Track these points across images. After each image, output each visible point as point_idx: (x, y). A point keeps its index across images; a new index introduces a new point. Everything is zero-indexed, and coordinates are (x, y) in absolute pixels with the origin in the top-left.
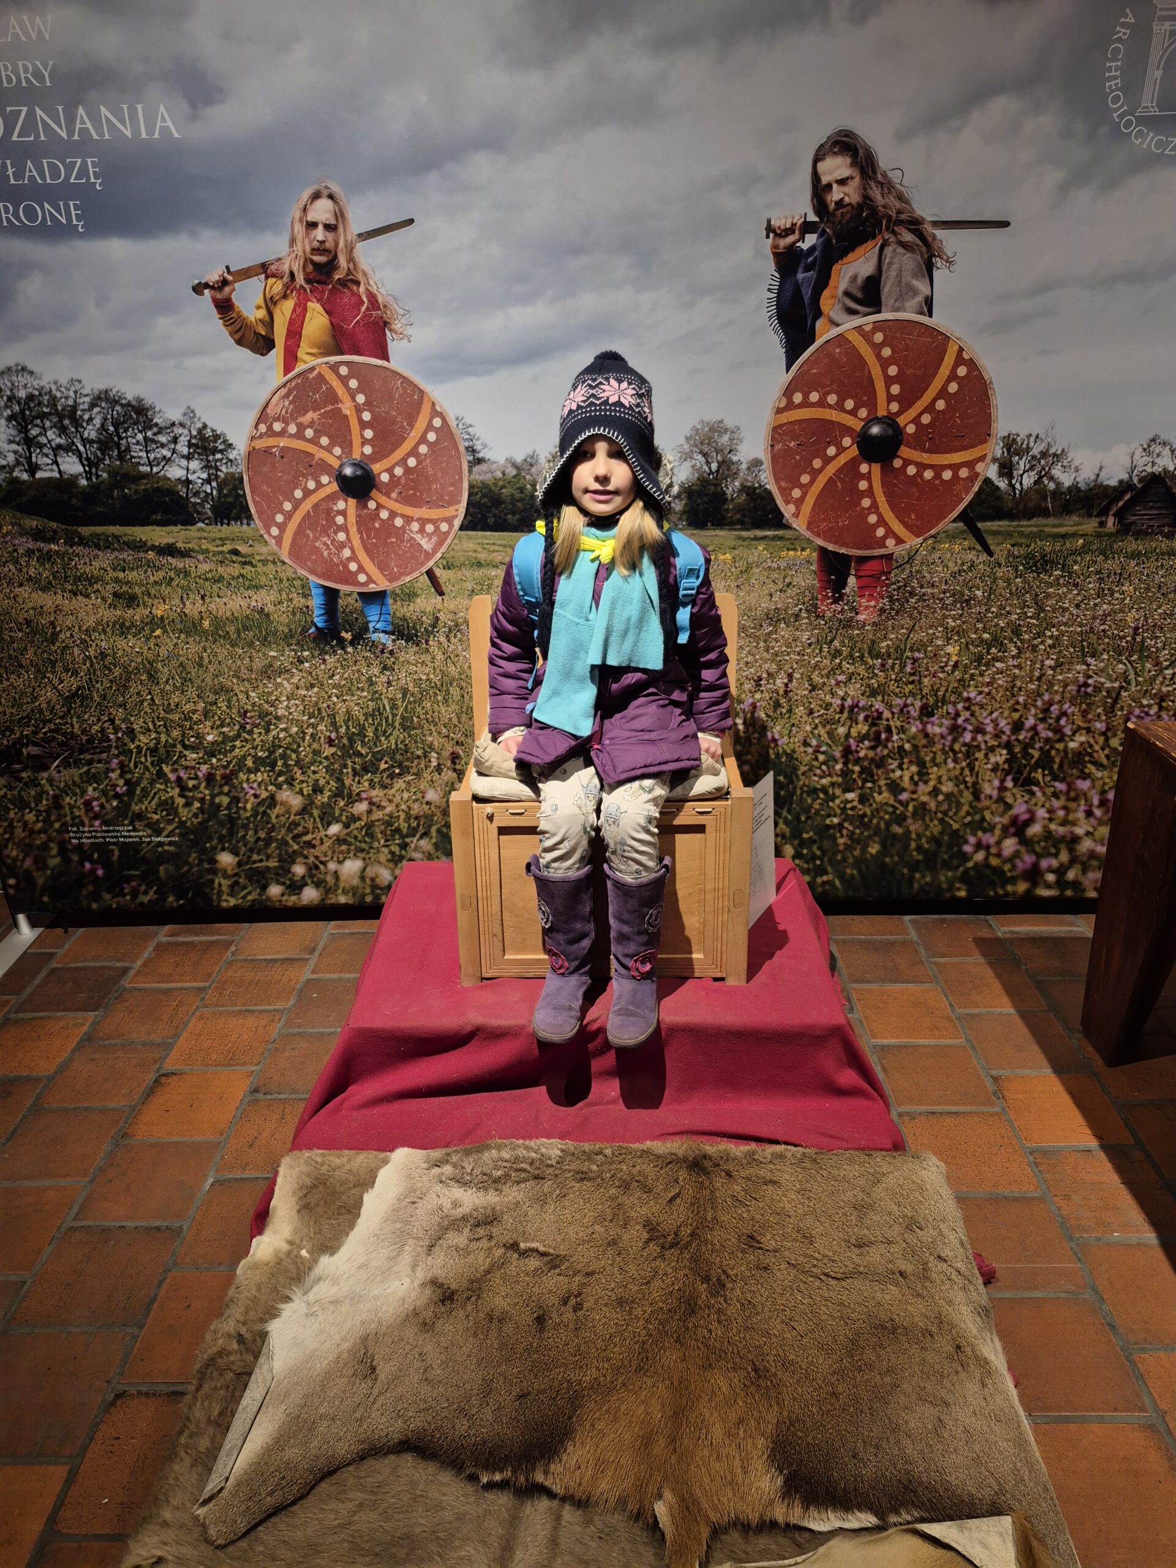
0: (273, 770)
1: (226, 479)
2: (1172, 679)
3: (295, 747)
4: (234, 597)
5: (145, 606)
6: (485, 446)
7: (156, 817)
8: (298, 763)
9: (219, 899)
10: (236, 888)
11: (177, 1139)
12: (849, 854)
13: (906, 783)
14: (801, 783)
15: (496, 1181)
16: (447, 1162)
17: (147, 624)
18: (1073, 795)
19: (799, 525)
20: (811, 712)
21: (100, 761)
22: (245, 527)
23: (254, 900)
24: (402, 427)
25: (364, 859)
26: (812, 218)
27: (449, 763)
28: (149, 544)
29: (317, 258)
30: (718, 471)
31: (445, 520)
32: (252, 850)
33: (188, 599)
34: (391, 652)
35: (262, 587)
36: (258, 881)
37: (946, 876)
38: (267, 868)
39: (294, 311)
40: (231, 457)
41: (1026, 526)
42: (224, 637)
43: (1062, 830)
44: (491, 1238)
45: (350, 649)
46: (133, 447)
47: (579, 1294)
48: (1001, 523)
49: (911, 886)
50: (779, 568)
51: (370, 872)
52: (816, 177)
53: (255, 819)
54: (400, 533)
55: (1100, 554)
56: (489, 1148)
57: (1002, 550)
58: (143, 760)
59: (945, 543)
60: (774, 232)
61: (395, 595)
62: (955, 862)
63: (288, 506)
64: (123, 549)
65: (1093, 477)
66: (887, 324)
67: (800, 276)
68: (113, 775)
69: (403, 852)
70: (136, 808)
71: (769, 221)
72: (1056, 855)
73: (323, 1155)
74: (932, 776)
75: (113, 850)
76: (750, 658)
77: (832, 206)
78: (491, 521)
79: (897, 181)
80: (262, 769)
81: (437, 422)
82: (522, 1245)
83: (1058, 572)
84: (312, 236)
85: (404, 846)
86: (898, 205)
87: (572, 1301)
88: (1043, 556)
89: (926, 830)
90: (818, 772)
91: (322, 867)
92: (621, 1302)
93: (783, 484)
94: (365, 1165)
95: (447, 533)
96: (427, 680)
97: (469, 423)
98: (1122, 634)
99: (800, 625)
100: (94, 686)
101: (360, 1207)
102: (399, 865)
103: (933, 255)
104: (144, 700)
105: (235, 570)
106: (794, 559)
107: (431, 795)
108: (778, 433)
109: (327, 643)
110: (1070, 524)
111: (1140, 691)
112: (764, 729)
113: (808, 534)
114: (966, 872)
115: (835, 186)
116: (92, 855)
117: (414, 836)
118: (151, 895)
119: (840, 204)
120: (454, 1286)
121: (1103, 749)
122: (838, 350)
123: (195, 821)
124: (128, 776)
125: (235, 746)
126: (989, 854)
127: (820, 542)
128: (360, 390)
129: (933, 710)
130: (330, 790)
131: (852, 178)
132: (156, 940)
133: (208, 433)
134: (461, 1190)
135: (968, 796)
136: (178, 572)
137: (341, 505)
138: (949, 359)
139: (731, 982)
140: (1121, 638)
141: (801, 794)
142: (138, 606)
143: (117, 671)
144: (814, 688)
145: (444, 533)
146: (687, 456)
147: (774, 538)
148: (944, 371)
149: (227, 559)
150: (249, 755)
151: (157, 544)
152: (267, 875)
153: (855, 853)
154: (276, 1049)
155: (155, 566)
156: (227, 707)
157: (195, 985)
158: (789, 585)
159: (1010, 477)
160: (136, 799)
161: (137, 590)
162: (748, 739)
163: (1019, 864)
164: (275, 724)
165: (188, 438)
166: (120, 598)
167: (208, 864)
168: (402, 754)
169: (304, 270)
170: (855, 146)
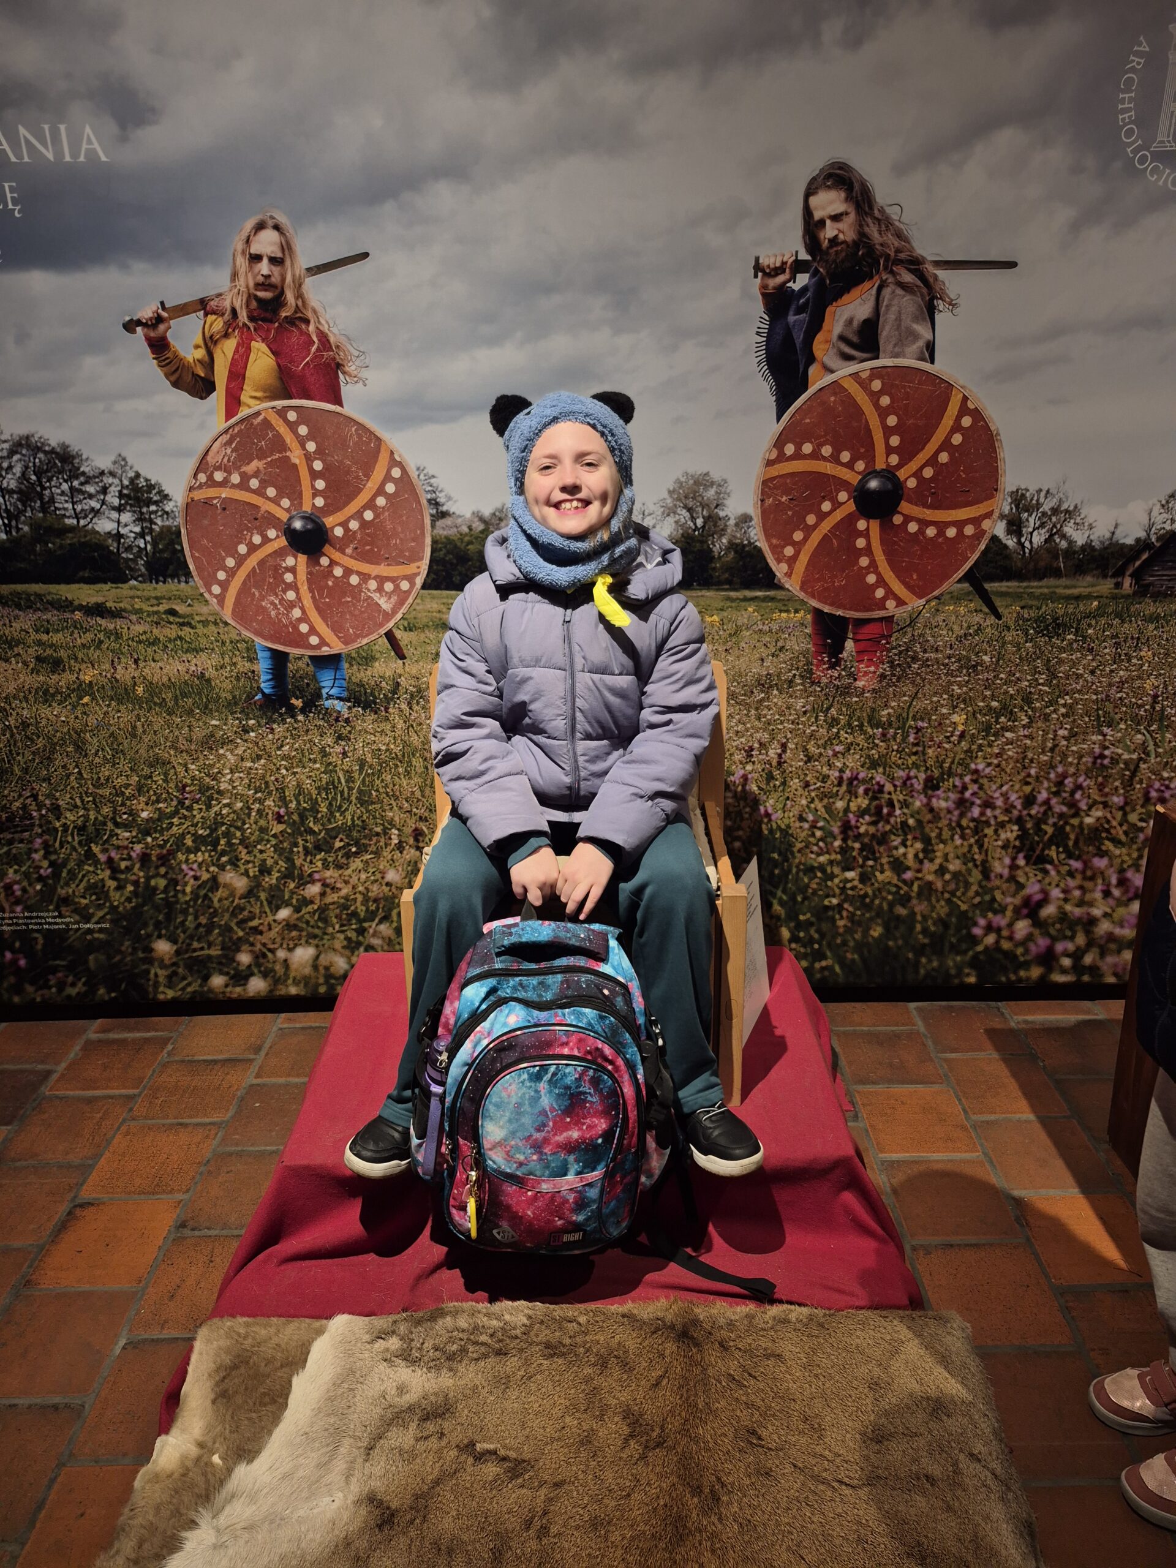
0: (215, 850)
1: (161, 532)
3: (239, 824)
4: (171, 660)
5: (71, 671)
6: (449, 498)
7: (84, 901)
8: (243, 841)
9: (156, 992)
10: (174, 979)
11: (87, 1287)
12: (849, 938)
13: (910, 861)
14: (797, 861)
15: (451, 1358)
16: (394, 1332)
17: (74, 690)
18: (1090, 875)
19: (793, 585)
20: (807, 785)
21: (21, 841)
22: (183, 584)
23: (195, 992)
24: (358, 477)
25: (317, 946)
26: (804, 256)
27: (411, 841)
28: (76, 603)
29: (261, 294)
30: (703, 527)
31: (407, 577)
32: (191, 937)
33: (119, 663)
34: (347, 721)
35: (202, 650)
36: (199, 971)
37: (955, 961)
38: (209, 957)
39: (236, 351)
40: (167, 509)
41: (1037, 587)
42: (160, 705)
43: (1078, 911)
44: (442, 1435)
45: (300, 718)
46: (58, 498)
47: (545, 1513)
48: (1009, 584)
49: (917, 972)
50: (770, 631)
51: (324, 960)
52: (807, 212)
53: (195, 902)
54: (357, 590)
55: (1116, 616)
56: (441, 1313)
57: (1010, 612)
58: (70, 839)
59: (949, 605)
60: (763, 271)
61: (350, 659)
62: (964, 946)
63: (230, 562)
64: (46, 609)
65: (1108, 535)
66: (885, 370)
67: (792, 318)
68: (36, 856)
69: (361, 938)
70: (62, 892)
71: (757, 259)
72: (1072, 938)
73: (247, 1325)
74: (938, 854)
75: (36, 939)
76: (740, 727)
77: (826, 244)
78: (455, 579)
79: (895, 217)
80: (203, 849)
81: (396, 473)
82: (478, 1447)
83: (1072, 636)
84: (256, 270)
85: (361, 931)
86: (896, 243)
87: (537, 1523)
88: (1055, 620)
89: (933, 911)
90: (815, 848)
91: (270, 955)
92: (595, 1524)
93: (774, 541)
94: (295, 1337)
95: (408, 592)
96: (387, 750)
97: (431, 473)
98: (1140, 702)
99: (794, 692)
100: (14, 759)
101: (287, 1396)
102: (356, 953)
103: (934, 298)
104: (70, 774)
105: (172, 632)
106: (787, 622)
107: (392, 876)
108: (768, 487)
109: (276, 711)
110: (1084, 585)
111: (1159, 763)
112: (755, 802)
113: (802, 595)
114: (976, 957)
115: (828, 222)
116: (13, 943)
117: (373, 920)
118: (80, 987)
119: (834, 241)
120: (394, 1505)
121: (1121, 825)
122: (832, 399)
123: (128, 906)
124: (53, 857)
125: (172, 824)
126: (1000, 937)
127: (814, 603)
128: (311, 436)
129: (938, 783)
130: (279, 871)
131: (847, 214)
132: (84, 1037)
133: (142, 483)
134: (409, 1370)
135: (976, 876)
136: (108, 633)
137: (290, 561)
138: (953, 408)
140: (1140, 707)
141: (797, 873)
142: (64, 671)
143: (40, 743)
144: (809, 759)
145: (405, 592)
146: (670, 511)
147: (765, 599)
148: (948, 422)
149: (162, 619)
150: (189, 833)
151: (84, 604)
152: (209, 965)
153: (856, 936)
154: (209, 1172)
155: (82, 627)
156: (164, 781)
157: (124, 1092)
158: (781, 649)
159: (1019, 534)
160: (62, 883)
161: (63, 654)
162: (740, 813)
163: (1033, 948)
164: (217, 799)
165: (119, 488)
166: (44, 662)
167: (143, 952)
168: (359, 831)
169: (247, 306)
170: (850, 179)
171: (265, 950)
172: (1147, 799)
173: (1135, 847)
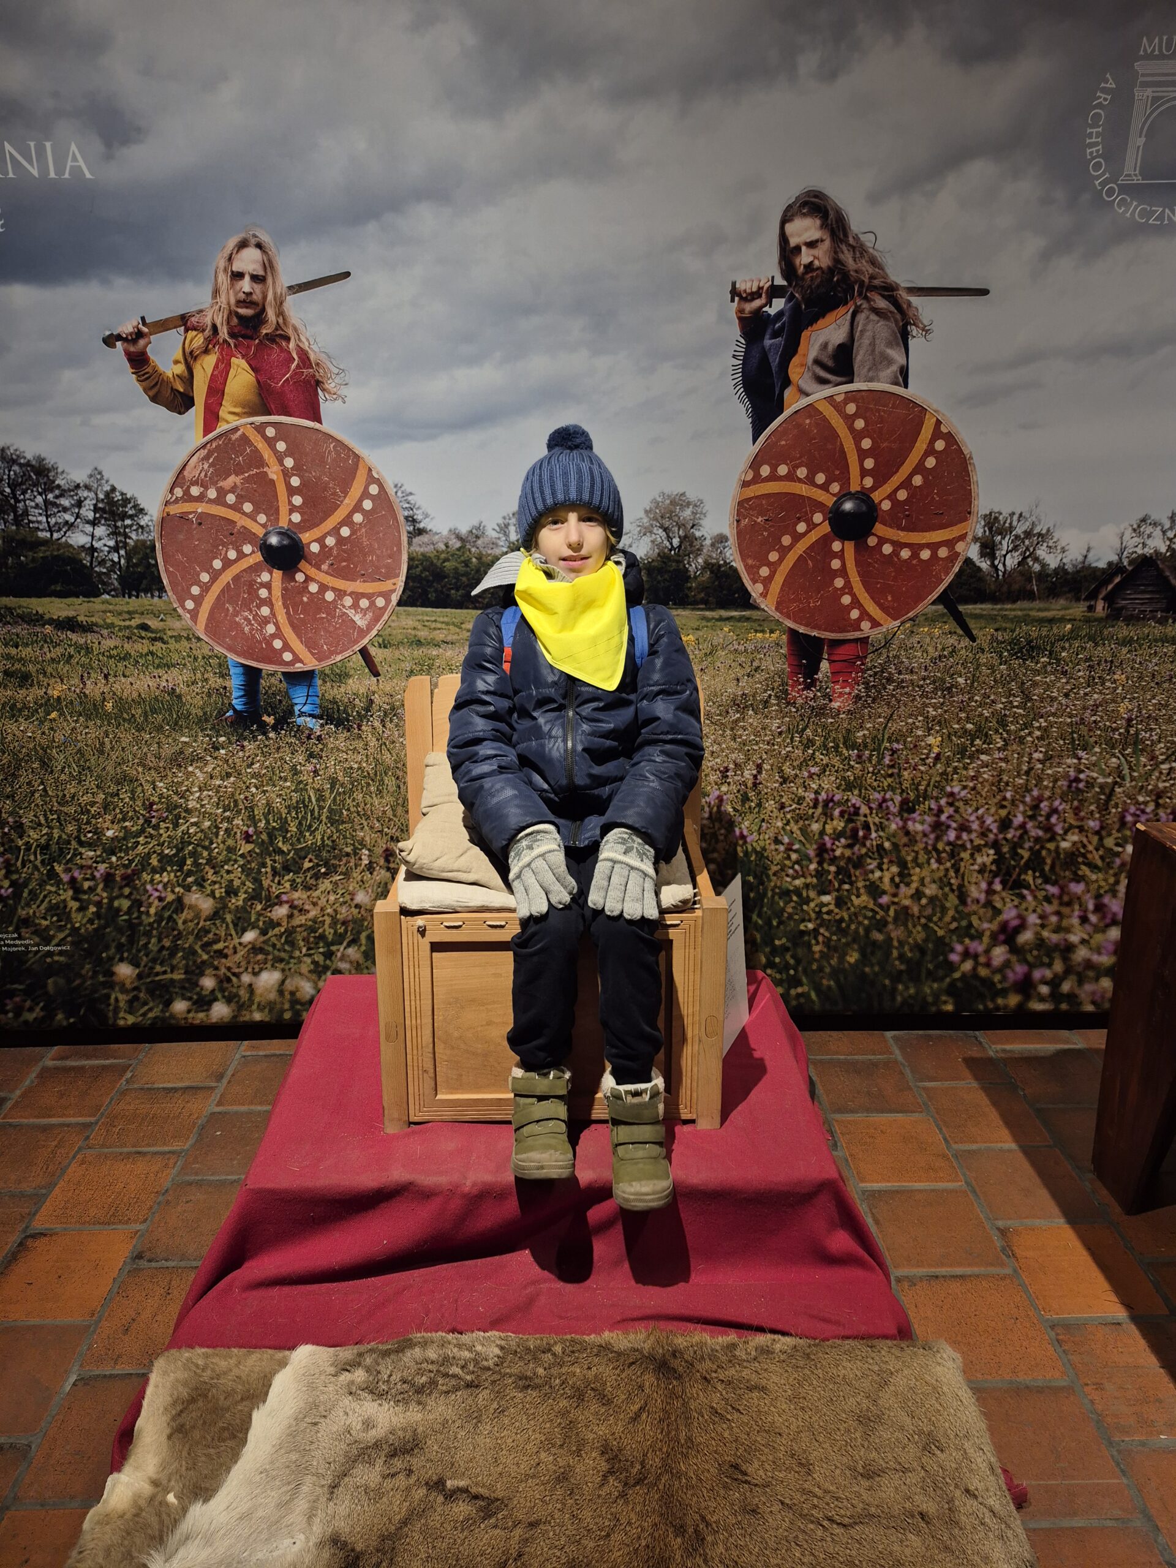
0: (181, 870)
1: (135, 547)
2: (1168, 774)
3: (207, 843)
4: (142, 676)
5: (40, 686)
6: (427, 516)
7: (45, 923)
8: (210, 861)
9: (116, 1018)
10: (135, 1004)
11: (37, 1321)
12: (826, 964)
13: (886, 885)
14: (772, 884)
15: (420, 1390)
16: (359, 1364)
17: (41, 705)
18: (1067, 901)
19: (768, 605)
20: (782, 807)
22: (156, 599)
23: (156, 1018)
24: (334, 494)
25: (283, 970)
26: (780, 281)
27: (382, 862)
29: (242, 311)
30: (680, 547)
31: (382, 594)
32: (154, 961)
33: (89, 678)
34: (319, 738)
35: (174, 666)
36: (161, 996)
37: (931, 988)
38: (172, 981)
39: (216, 366)
40: (142, 523)
41: (1011, 610)
42: (129, 721)
43: (1055, 938)
44: (410, 1472)
45: (272, 735)
46: (32, 511)
47: (520, 1555)
48: (983, 606)
49: (893, 999)
50: (746, 651)
51: (289, 985)
52: (783, 238)
53: (159, 925)
54: (331, 607)
55: (1090, 640)
56: (410, 1344)
57: (984, 634)
58: (32, 858)
59: (924, 626)
60: (740, 295)
61: (324, 676)
62: (941, 973)
63: (205, 577)
64: (16, 623)
65: (1080, 558)
66: (859, 394)
67: (768, 342)
69: (328, 962)
70: (22, 913)
71: (734, 284)
72: (1050, 965)
73: (206, 1356)
74: (915, 878)
76: (715, 748)
77: (801, 270)
78: (432, 596)
79: (869, 245)
80: (169, 869)
81: (374, 489)
82: (449, 1483)
83: (1045, 659)
84: (238, 288)
85: (329, 955)
88: (1029, 642)
89: (909, 937)
90: (791, 871)
91: (234, 979)
93: (750, 562)
94: (257, 1369)
95: (384, 609)
96: (359, 768)
97: (409, 490)
98: (1114, 725)
99: (770, 712)
101: (247, 1430)
102: (323, 977)
103: (907, 323)
104: (35, 791)
105: (143, 647)
106: (762, 642)
107: (361, 897)
108: (744, 507)
109: (247, 728)
110: (1057, 608)
111: (1135, 787)
112: (731, 824)
113: (777, 615)
114: (953, 984)
115: (804, 249)
117: (341, 944)
118: (37, 1013)
119: (809, 267)
120: (359, 1547)
121: (1097, 850)
122: (808, 421)
123: (90, 927)
124: (15, 877)
125: (138, 843)
126: (977, 963)
128: (288, 453)
129: (914, 807)
130: (245, 892)
131: (822, 241)
132: (41, 1064)
133: (117, 497)
134: (376, 1404)
135: (953, 900)
136: (79, 648)
137: (265, 577)
138: (926, 432)
139: (703, 1125)
140: (1114, 730)
141: (773, 896)
142: (32, 685)
143: (6, 758)
144: (785, 780)
145: (380, 609)
146: (647, 531)
147: (740, 619)
148: (921, 445)
149: (134, 634)
150: (155, 852)
151: (55, 617)
152: (172, 989)
153: (832, 962)
154: (168, 1202)
155: (52, 641)
156: (131, 799)
157: (81, 1120)
158: (757, 669)
159: (993, 557)
160: (23, 903)
161: (31, 668)
162: (714, 835)
163: (1011, 975)
164: (185, 818)
165: (94, 502)
166: (12, 676)
167: (104, 976)
168: (329, 851)
169: (228, 323)
170: (825, 207)
171: (229, 974)
172: (1123, 823)
173: (1111, 872)
